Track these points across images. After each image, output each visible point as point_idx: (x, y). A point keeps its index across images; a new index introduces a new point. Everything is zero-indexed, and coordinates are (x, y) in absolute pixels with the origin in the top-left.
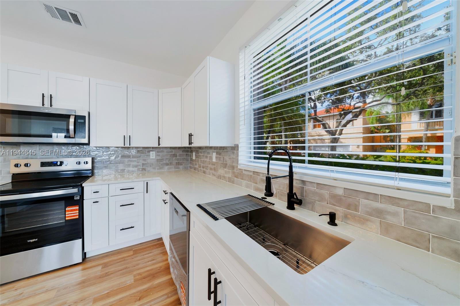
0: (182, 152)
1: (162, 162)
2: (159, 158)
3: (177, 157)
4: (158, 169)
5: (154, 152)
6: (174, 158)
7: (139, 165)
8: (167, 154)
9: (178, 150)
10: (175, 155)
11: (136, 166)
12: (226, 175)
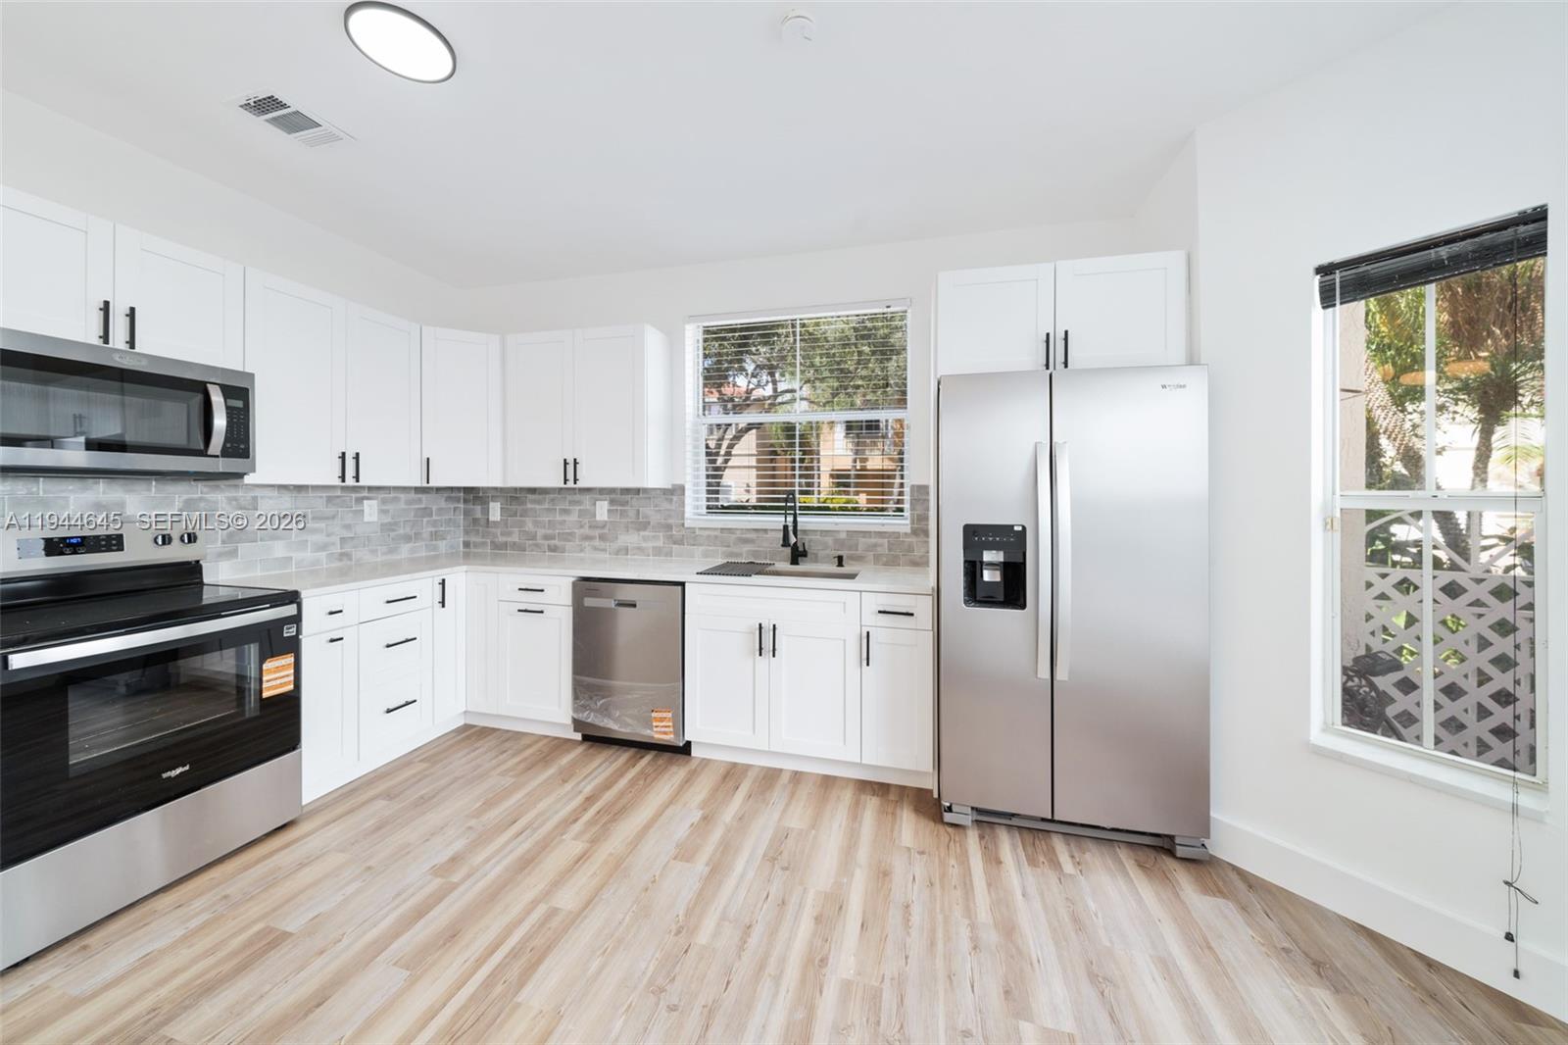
0: (446, 500)
1: (393, 530)
2: (387, 519)
3: (431, 515)
4: (383, 554)
5: (374, 503)
6: (425, 520)
7: (333, 544)
8: (407, 507)
9: (432, 496)
10: (426, 512)
11: (323, 547)
12: (644, 545)
